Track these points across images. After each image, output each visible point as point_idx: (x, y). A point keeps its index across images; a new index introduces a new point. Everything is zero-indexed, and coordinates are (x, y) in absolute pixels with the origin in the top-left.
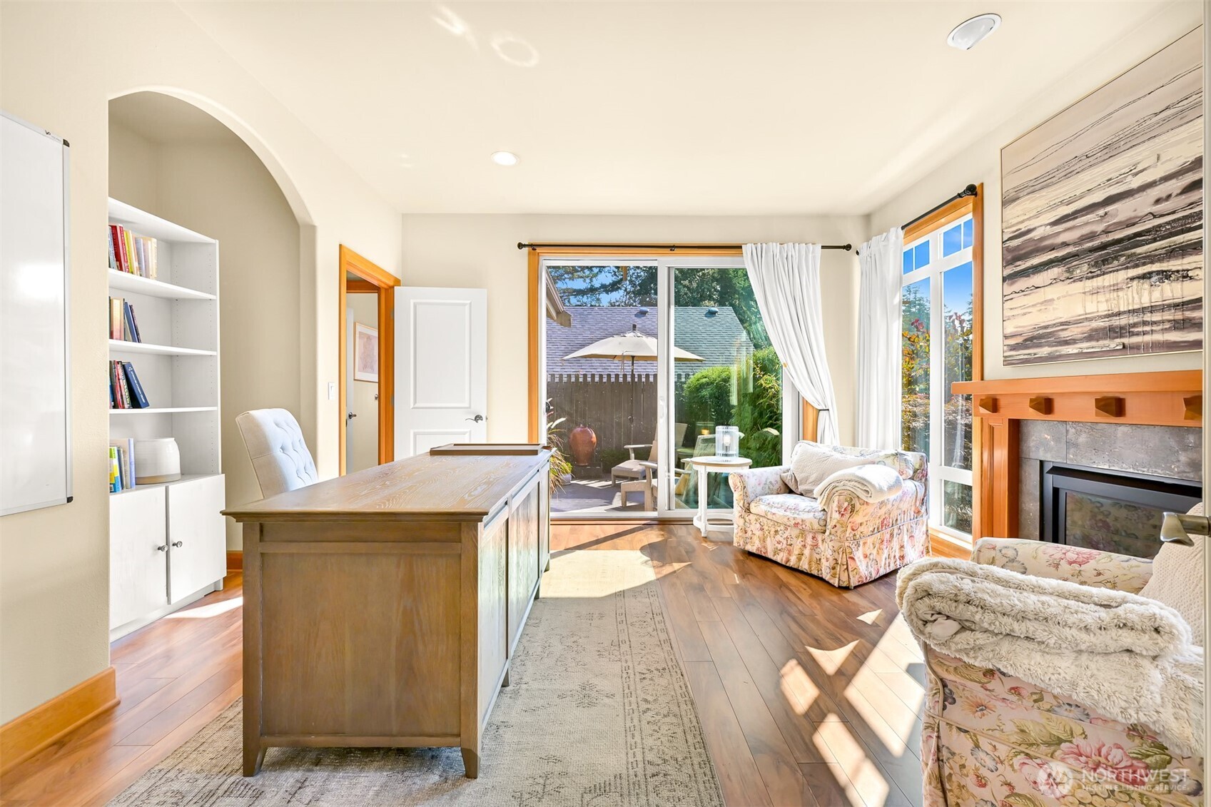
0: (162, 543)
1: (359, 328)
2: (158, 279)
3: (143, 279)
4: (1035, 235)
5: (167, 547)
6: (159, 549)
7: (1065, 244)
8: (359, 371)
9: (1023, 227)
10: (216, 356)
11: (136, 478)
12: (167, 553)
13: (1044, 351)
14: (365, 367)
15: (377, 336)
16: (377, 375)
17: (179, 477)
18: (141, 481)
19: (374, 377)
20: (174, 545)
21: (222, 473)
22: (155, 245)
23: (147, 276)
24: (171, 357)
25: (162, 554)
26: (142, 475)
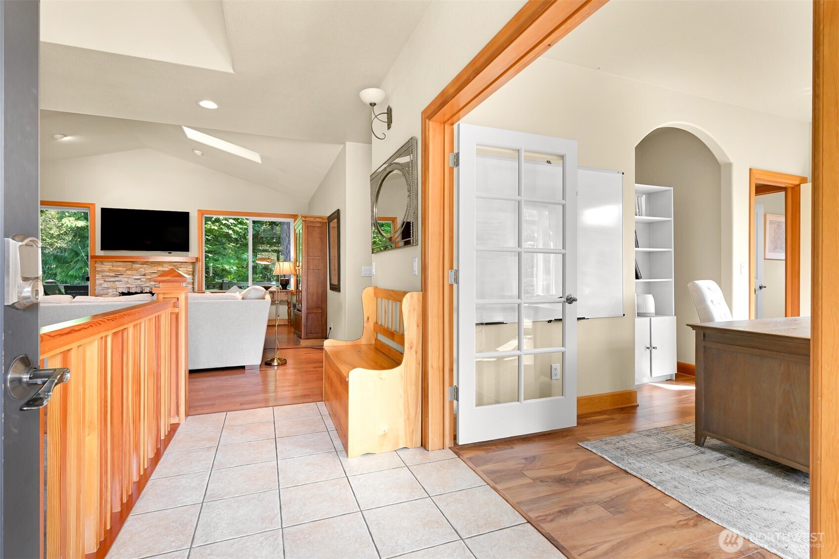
0: (649, 346)
1: (769, 217)
2: (646, 216)
3: (640, 217)
5: (651, 348)
6: (647, 348)
8: (769, 252)
10: (672, 251)
11: (638, 313)
12: (651, 351)
14: (775, 249)
15: (784, 221)
16: (784, 254)
17: (654, 315)
18: (640, 315)
19: (782, 256)
20: (653, 348)
21: (675, 315)
22: (644, 199)
23: (642, 216)
24: (649, 253)
25: (648, 351)
26: (639, 312)
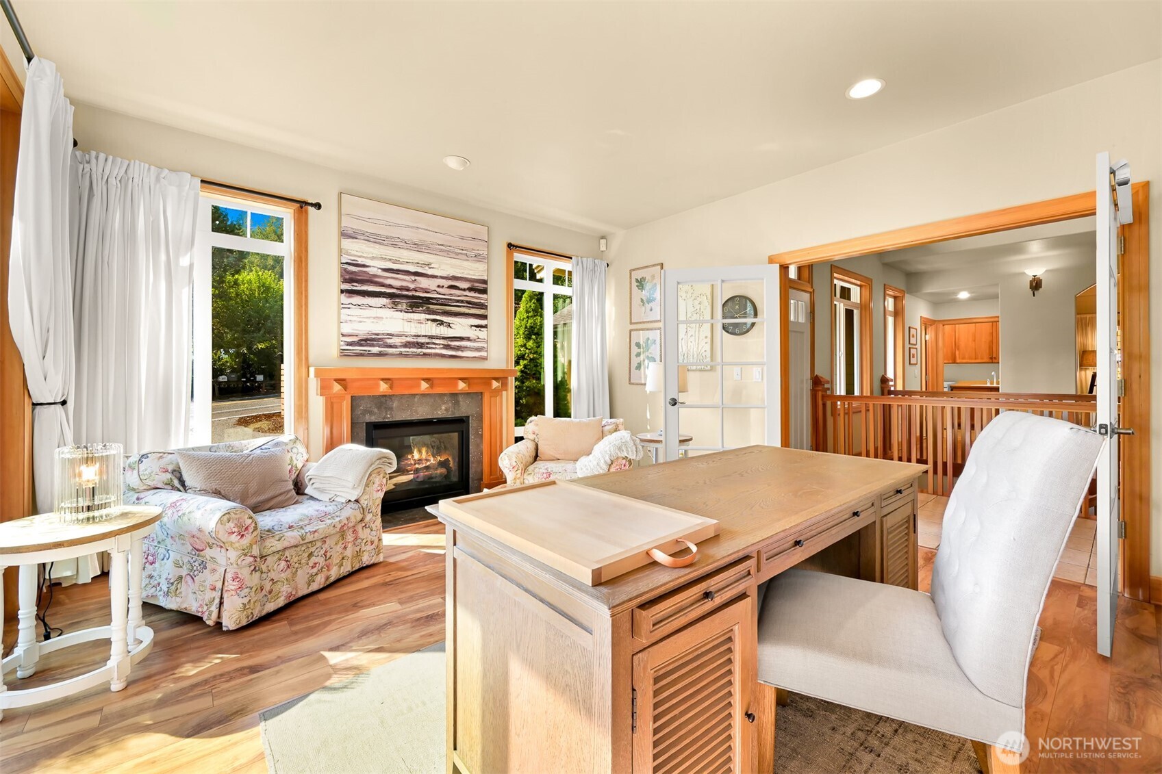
4: (371, 271)
7: (390, 286)
9: (360, 261)
13: (375, 350)
